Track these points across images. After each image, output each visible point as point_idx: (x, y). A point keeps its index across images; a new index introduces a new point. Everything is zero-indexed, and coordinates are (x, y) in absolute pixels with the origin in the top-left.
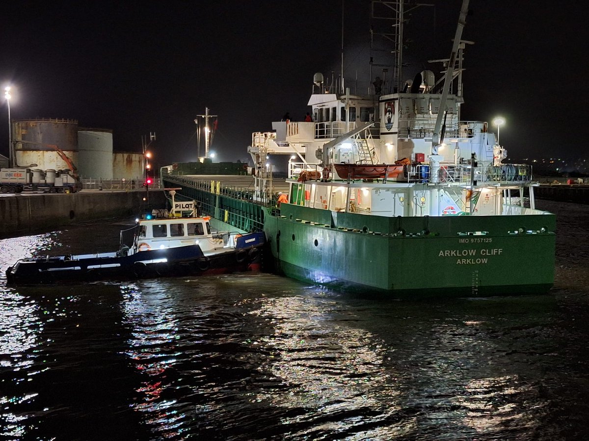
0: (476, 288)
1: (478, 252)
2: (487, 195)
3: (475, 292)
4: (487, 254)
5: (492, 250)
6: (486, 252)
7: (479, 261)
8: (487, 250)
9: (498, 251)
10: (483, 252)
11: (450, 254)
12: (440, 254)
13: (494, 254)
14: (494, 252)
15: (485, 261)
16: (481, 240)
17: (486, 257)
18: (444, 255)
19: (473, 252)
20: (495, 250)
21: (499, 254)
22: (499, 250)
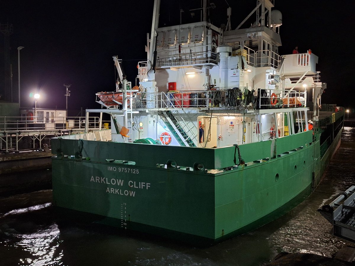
0: (125, 222)
1: (126, 183)
2: (232, 123)
3: (124, 226)
4: (135, 187)
5: (140, 183)
6: (134, 185)
7: (126, 193)
8: (135, 182)
9: (145, 185)
10: (131, 184)
11: (100, 180)
12: (91, 180)
13: (142, 188)
14: (142, 185)
15: (133, 194)
16: (128, 170)
17: (133, 189)
18: (95, 181)
19: (121, 183)
20: (142, 183)
21: (147, 189)
22: (147, 184)
